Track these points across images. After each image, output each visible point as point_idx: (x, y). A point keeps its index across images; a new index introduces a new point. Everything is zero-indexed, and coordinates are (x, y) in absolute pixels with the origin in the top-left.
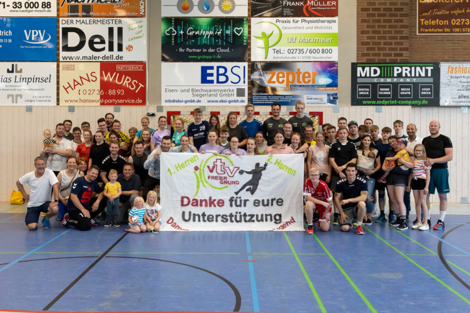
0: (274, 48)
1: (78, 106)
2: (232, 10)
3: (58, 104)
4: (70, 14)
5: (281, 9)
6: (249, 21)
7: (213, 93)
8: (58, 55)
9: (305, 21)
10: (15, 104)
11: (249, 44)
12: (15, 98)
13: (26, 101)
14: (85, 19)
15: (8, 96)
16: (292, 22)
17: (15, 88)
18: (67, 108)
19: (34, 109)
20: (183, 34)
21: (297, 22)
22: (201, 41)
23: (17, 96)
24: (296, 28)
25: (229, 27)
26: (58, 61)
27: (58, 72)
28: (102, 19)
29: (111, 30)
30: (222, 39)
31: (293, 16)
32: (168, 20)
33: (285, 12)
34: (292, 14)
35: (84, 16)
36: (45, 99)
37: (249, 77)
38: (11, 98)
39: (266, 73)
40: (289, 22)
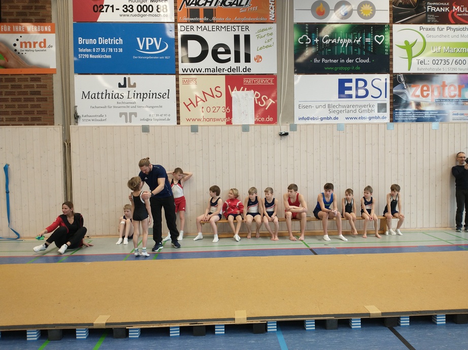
0: (418, 58)
1: (202, 126)
2: (372, 16)
3: (178, 123)
4: (189, 19)
5: (425, 15)
6: (391, 28)
7: (352, 108)
8: (177, 67)
9: (450, 28)
10: (128, 124)
11: (391, 53)
12: (128, 117)
13: (141, 120)
14: (207, 25)
15: (121, 114)
16: (436, 29)
17: (128, 105)
18: (190, 128)
19: (151, 129)
20: (318, 42)
21: (442, 29)
22: (338, 50)
23: (131, 114)
24: (441, 36)
25: (369, 35)
26: (177, 74)
27: (177, 86)
28: (226, 25)
29: (237, 38)
30: (362, 48)
31: (437, 23)
32: (301, 27)
33: (429, 18)
34: (436, 21)
35: (205, 22)
36: (163, 117)
37: (391, 91)
38: (123, 116)
39: (410, 86)
40: (433, 29)
